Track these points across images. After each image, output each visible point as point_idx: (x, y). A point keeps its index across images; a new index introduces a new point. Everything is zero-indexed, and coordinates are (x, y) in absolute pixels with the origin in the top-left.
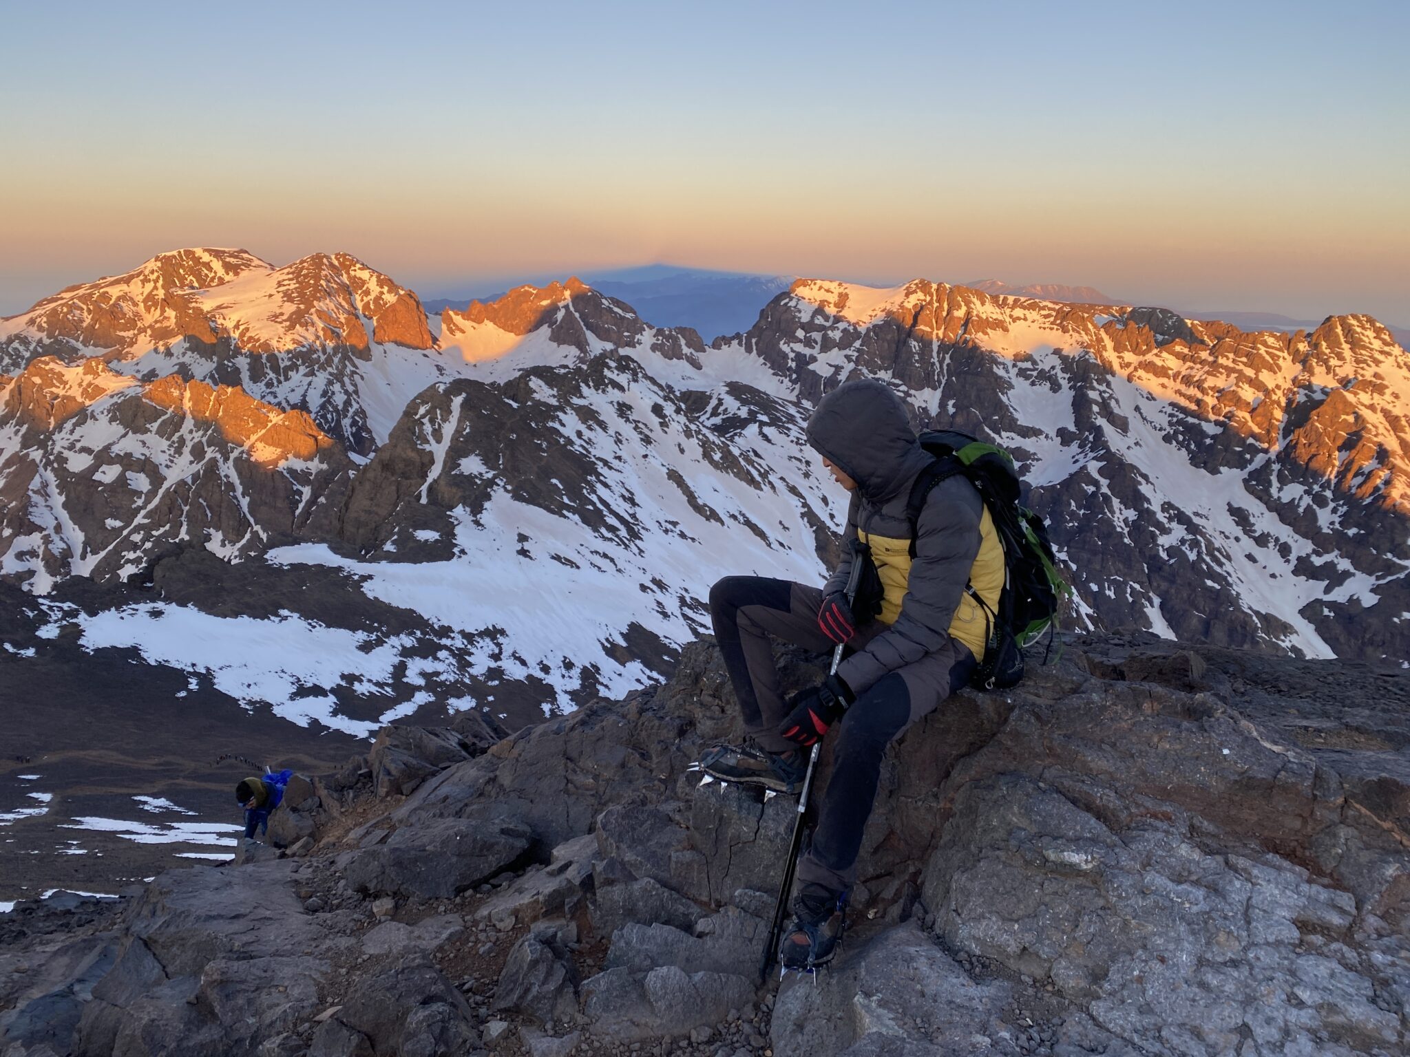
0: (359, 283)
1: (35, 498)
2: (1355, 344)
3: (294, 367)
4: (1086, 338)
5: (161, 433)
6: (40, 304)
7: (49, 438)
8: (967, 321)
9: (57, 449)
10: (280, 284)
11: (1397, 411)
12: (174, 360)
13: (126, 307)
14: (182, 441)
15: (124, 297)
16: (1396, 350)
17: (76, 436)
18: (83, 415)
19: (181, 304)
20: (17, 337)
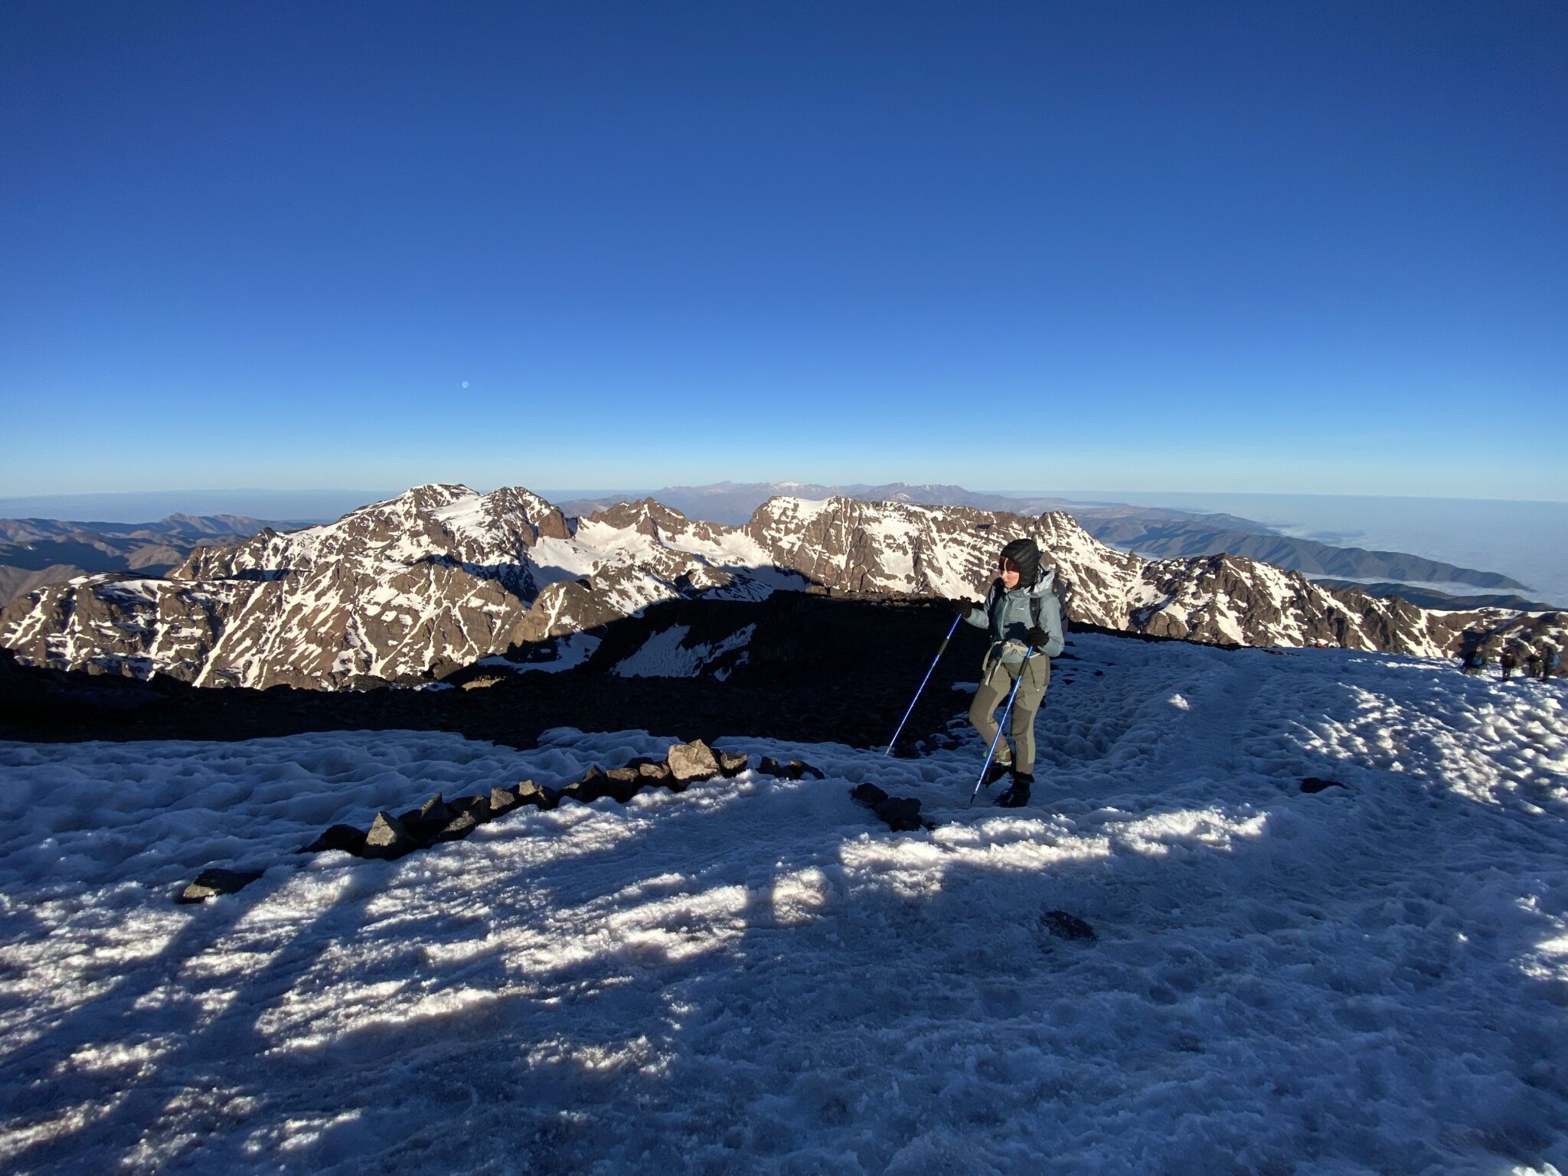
0: (528, 504)
1: (351, 630)
2: (1058, 527)
3: (492, 552)
4: (921, 526)
5: (418, 593)
6: (344, 517)
7: (357, 597)
8: (860, 517)
9: (361, 603)
10: (483, 505)
11: (1078, 562)
12: (423, 549)
13: (394, 518)
14: (430, 597)
15: (393, 513)
16: (1079, 530)
17: (371, 596)
18: (375, 584)
19: (426, 517)
20: (331, 536)
